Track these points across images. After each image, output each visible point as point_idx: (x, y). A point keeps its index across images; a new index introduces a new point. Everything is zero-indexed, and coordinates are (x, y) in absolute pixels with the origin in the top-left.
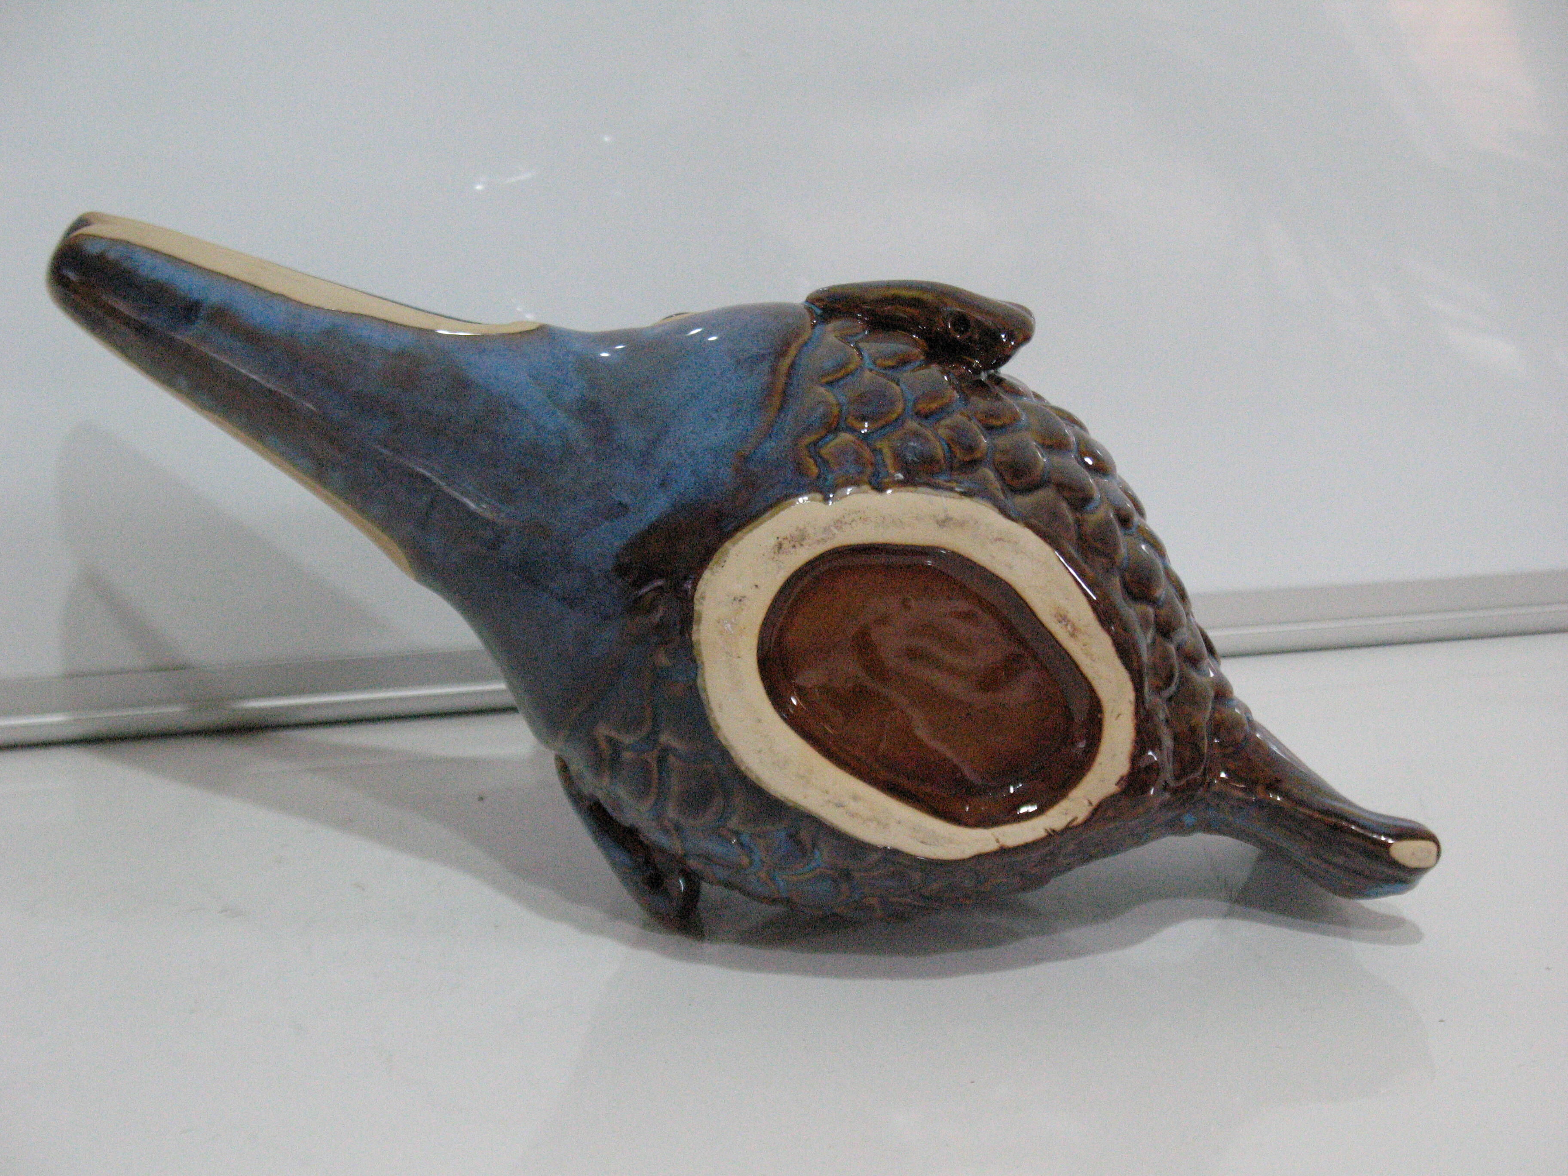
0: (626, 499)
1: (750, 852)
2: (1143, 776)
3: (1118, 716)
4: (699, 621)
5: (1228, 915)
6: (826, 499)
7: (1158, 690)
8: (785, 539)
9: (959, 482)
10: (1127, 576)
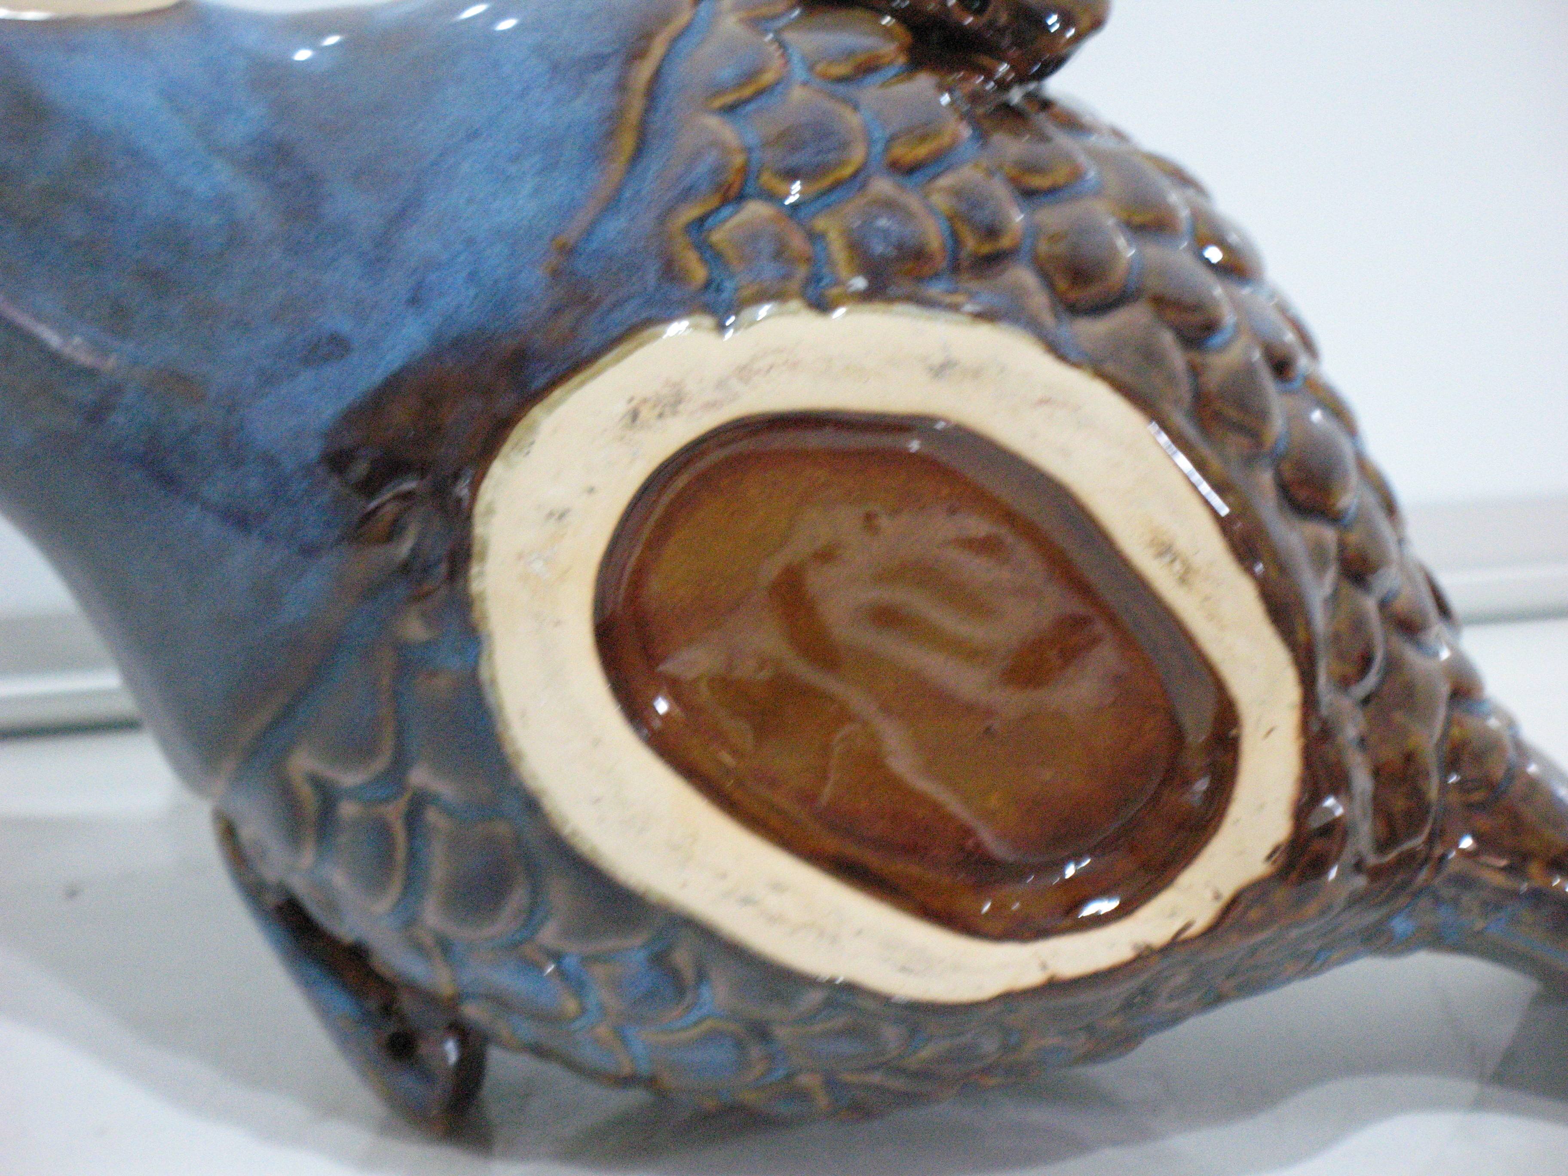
0: (345, 326)
1: (578, 987)
2: (1318, 845)
3: (1270, 732)
4: (483, 557)
5: (1479, 1105)
6: (721, 328)
7: (1344, 683)
8: (645, 401)
9: (972, 296)
10: (1286, 467)
